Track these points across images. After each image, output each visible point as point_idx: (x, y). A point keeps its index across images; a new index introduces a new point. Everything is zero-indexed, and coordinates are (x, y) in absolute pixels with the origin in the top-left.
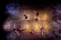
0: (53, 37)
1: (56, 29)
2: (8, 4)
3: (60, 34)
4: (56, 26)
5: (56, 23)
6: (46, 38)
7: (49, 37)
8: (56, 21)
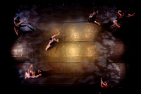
0: (95, 71)
1: (101, 57)
2: (19, 13)
3: (107, 65)
4: (102, 51)
5: (101, 47)
6: (82, 72)
7: (88, 70)
8: (101, 42)
